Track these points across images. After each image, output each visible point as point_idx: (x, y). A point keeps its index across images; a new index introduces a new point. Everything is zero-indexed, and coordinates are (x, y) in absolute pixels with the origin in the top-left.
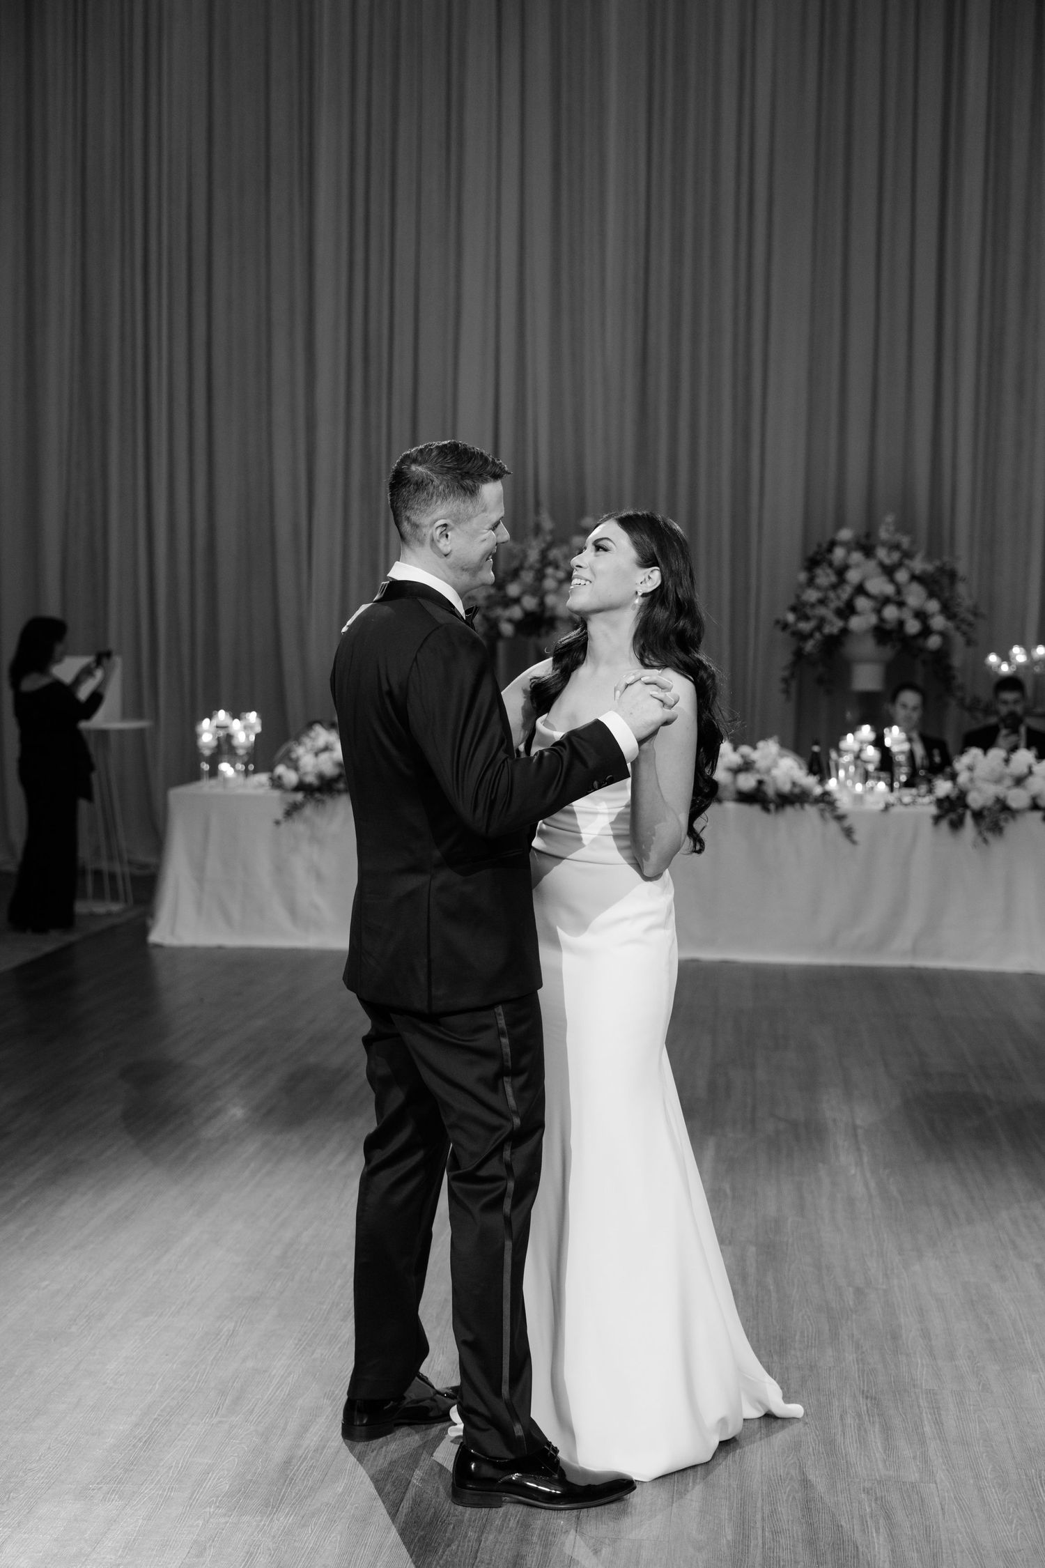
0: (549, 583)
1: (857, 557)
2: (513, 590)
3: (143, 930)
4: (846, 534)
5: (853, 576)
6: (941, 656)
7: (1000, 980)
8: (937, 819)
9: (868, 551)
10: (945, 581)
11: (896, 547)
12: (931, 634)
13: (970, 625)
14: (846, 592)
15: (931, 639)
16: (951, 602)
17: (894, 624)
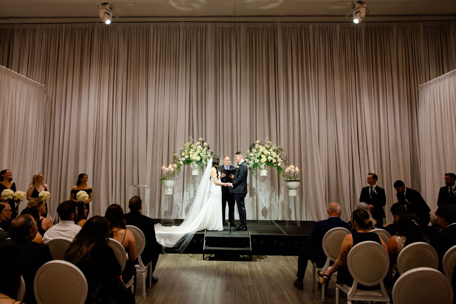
2: (183, 154)
4: (258, 142)
5: (260, 150)
9: (263, 145)
11: (269, 144)
12: (278, 163)
13: (286, 161)
14: (259, 154)
15: (278, 164)
16: (281, 156)
17: (270, 161)
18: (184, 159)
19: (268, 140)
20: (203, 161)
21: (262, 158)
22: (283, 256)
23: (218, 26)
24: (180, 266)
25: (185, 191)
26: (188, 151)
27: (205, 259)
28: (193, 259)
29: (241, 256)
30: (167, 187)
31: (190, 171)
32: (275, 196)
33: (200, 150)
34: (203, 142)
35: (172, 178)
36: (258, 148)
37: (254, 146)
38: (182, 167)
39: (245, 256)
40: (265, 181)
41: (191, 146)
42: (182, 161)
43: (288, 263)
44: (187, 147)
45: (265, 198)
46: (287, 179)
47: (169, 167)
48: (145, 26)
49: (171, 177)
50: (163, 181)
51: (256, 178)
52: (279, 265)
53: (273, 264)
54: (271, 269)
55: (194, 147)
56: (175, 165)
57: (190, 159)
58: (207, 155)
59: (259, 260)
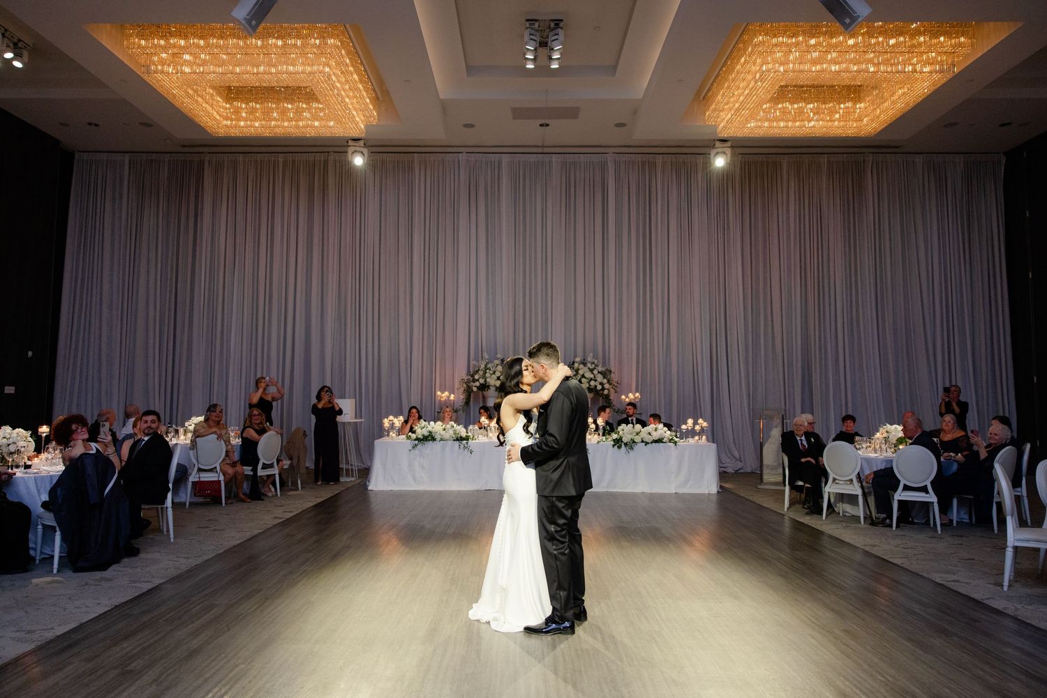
0: (488, 375)
1: (582, 366)
2: (476, 377)
3: (365, 487)
4: (578, 359)
5: (581, 372)
6: (607, 397)
7: (634, 495)
8: (614, 446)
9: (585, 364)
10: (608, 373)
11: (593, 363)
12: (605, 389)
13: (616, 387)
16: (610, 380)
17: (593, 387)
18: (477, 384)
23: (517, 159)
26: (484, 374)
36: (577, 368)
41: (488, 366)
42: (476, 387)
44: (482, 368)
57: (486, 383)
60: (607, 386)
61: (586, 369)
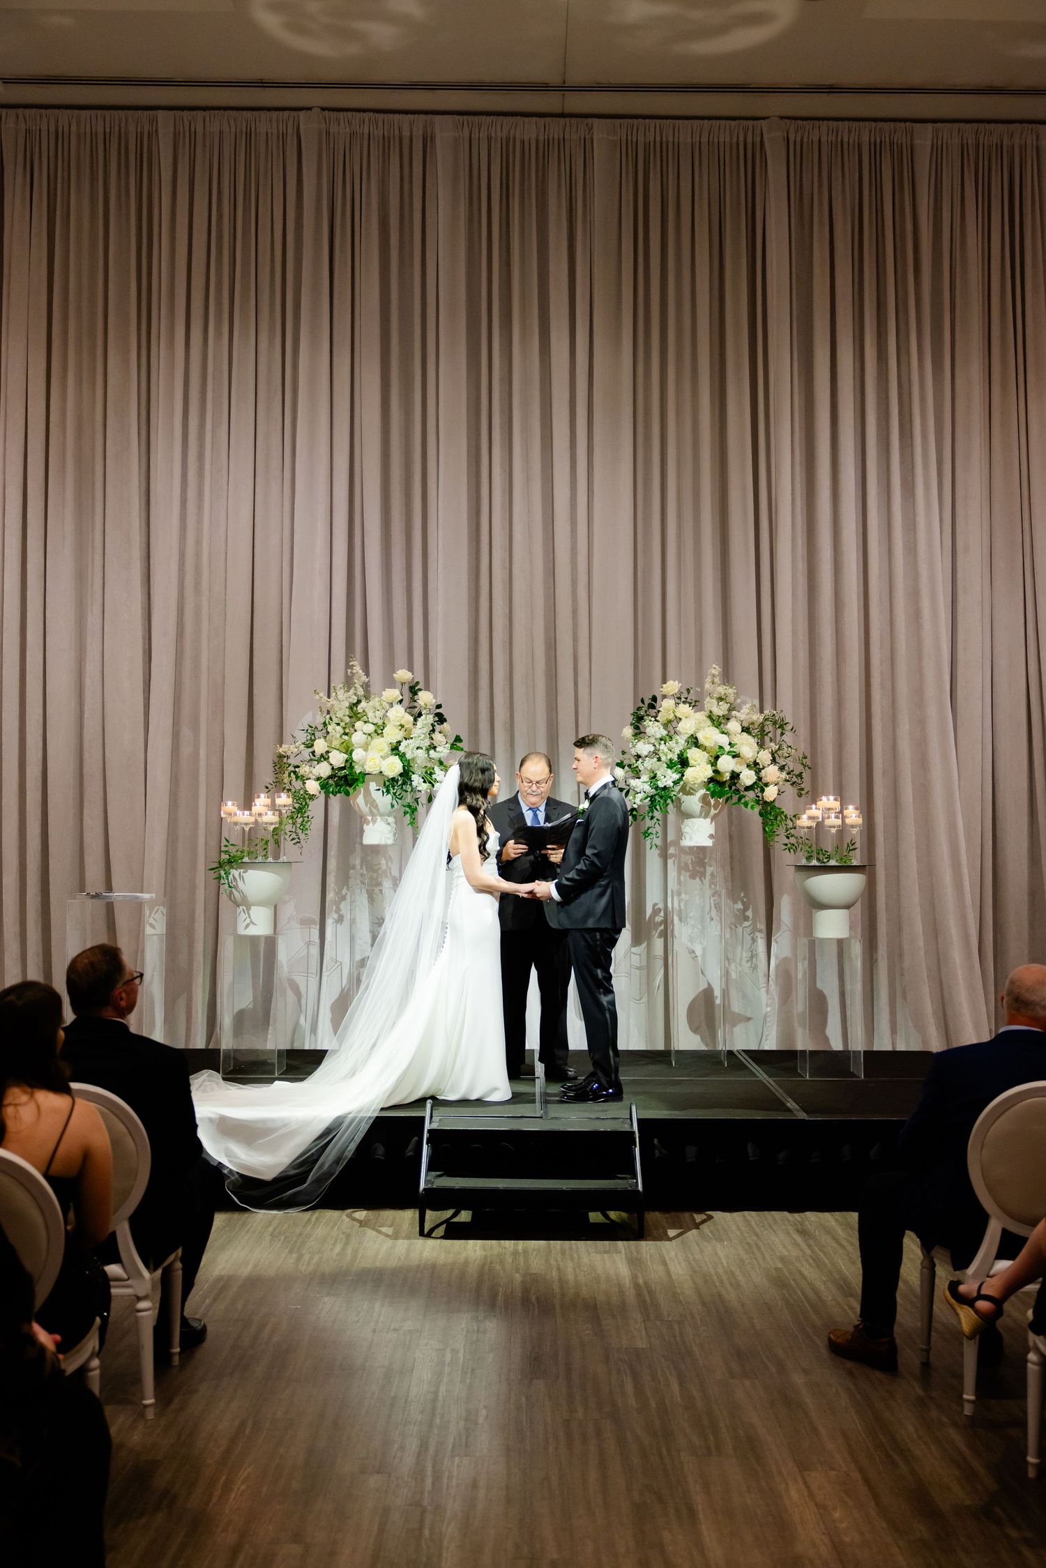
1: (684, 709)
2: (322, 747)
4: (672, 686)
5: (684, 728)
9: (696, 703)
10: (772, 730)
11: (725, 698)
12: (767, 785)
13: (800, 775)
14: (678, 744)
15: (766, 789)
16: (780, 753)
17: (727, 777)
18: (324, 770)
19: (717, 680)
20: (414, 777)
21: (691, 762)
22: (786, 1214)
23: (484, 135)
24: (311, 1268)
25: (329, 922)
26: (346, 734)
27: (426, 1230)
28: (370, 1233)
29: (595, 1217)
30: (246, 903)
31: (353, 824)
32: (748, 939)
33: (402, 726)
34: (414, 690)
35: (270, 860)
36: (671, 717)
37: (652, 706)
38: (315, 809)
39: (613, 1215)
40: (703, 875)
41: (360, 708)
42: (318, 779)
43: (811, 1242)
44: (340, 714)
45: (704, 949)
46: (804, 862)
47: (255, 809)
48: (132, 128)
49: (266, 856)
50: (227, 874)
51: (664, 856)
52: (767, 1256)
53: (742, 1253)
54: (733, 1273)
55: (370, 714)
56: (284, 799)
57: (351, 767)
58: (432, 752)
59: (680, 1231)
60: (771, 773)
61: (701, 716)
